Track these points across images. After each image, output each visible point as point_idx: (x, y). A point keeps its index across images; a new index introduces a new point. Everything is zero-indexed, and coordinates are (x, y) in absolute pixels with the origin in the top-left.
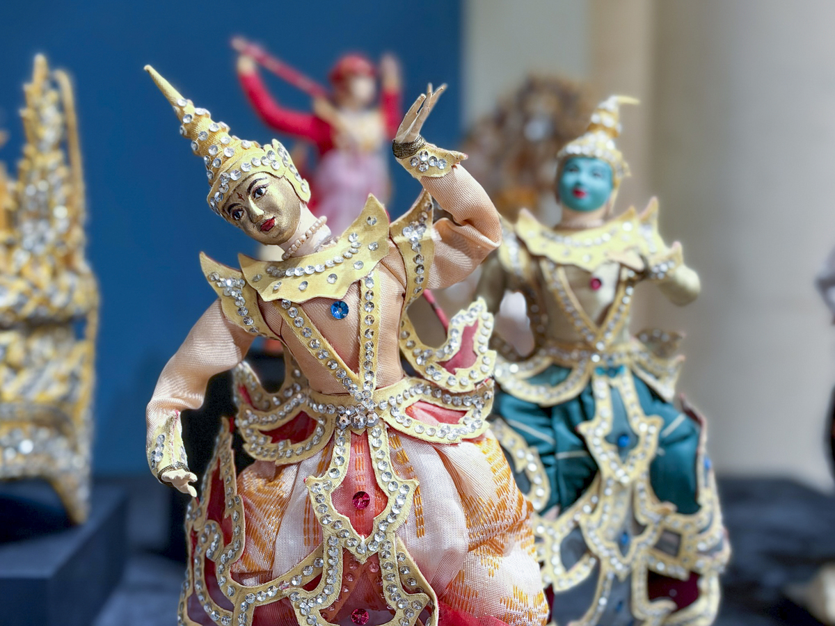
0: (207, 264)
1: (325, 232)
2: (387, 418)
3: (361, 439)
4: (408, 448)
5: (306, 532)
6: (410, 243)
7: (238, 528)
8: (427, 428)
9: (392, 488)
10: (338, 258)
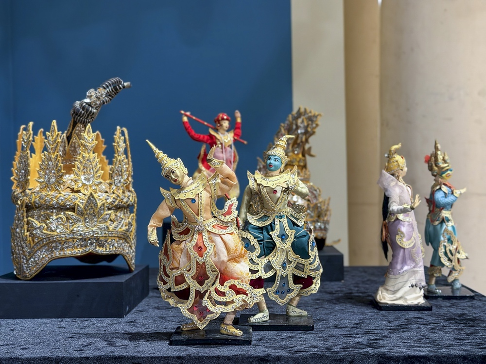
0: (162, 190)
1: (191, 181)
2: (207, 228)
3: (200, 233)
4: (212, 236)
5: (187, 257)
6: (213, 183)
7: (171, 256)
8: (217, 230)
9: (208, 245)
10: (193, 188)
